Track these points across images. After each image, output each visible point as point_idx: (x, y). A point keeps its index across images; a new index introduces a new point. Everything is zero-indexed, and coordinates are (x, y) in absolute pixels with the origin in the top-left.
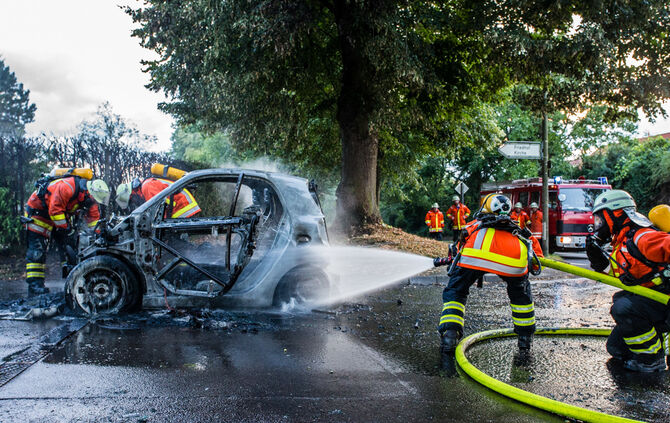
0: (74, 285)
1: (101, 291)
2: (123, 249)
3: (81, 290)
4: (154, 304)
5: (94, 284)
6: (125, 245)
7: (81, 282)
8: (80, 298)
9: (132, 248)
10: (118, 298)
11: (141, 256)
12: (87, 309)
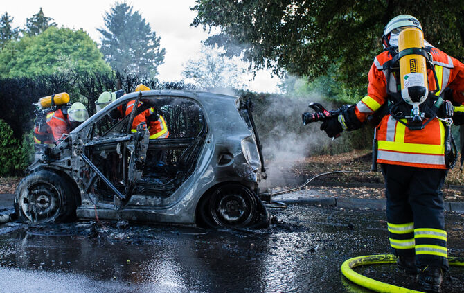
0: (20, 195)
1: (43, 202)
2: (61, 165)
3: (26, 201)
4: (86, 216)
5: (36, 196)
6: (64, 162)
7: (25, 194)
8: (24, 207)
9: (69, 165)
10: (56, 208)
11: (76, 171)
12: (30, 218)
